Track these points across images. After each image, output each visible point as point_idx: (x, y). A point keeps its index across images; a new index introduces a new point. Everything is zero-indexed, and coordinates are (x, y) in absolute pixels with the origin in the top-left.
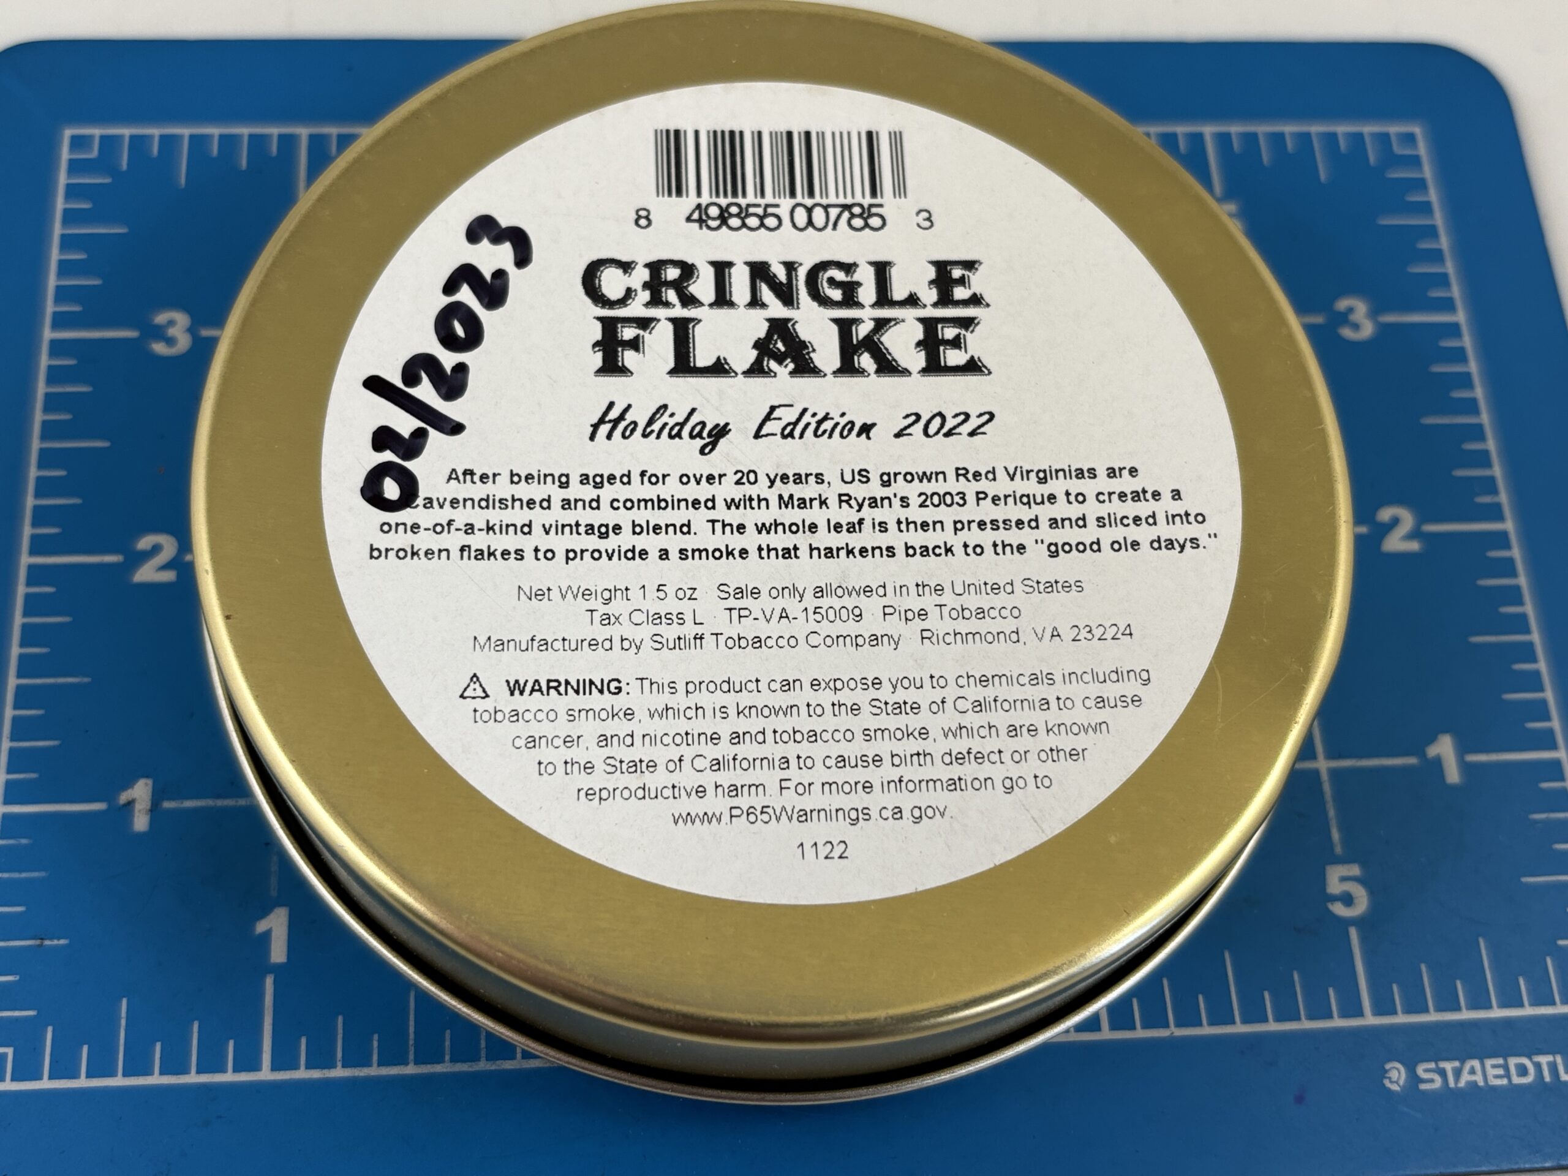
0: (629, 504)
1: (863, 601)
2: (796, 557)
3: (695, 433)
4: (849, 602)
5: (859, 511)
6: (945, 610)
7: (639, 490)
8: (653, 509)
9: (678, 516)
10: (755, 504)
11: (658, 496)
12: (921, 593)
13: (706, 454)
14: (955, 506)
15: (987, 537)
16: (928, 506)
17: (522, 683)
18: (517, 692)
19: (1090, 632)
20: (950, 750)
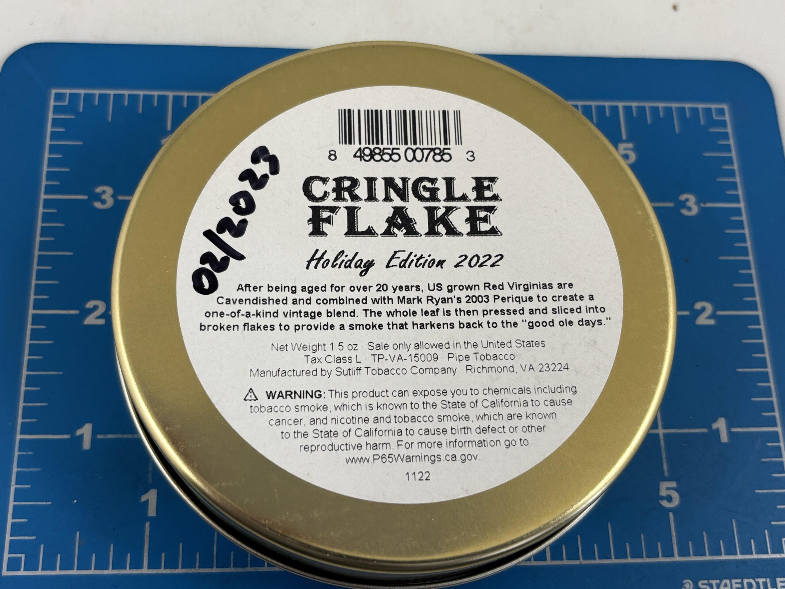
0: (325, 301)
1: (438, 351)
2: (407, 329)
3: (357, 265)
4: (432, 351)
5: (436, 305)
6: (478, 355)
7: (330, 294)
8: (337, 304)
9: (349, 307)
10: (386, 301)
11: (339, 297)
12: (466, 347)
13: (363, 276)
14: (483, 302)
15: (498, 319)
16: (470, 302)
17: (273, 393)
18: (271, 397)
19: (548, 367)
20: (480, 426)
